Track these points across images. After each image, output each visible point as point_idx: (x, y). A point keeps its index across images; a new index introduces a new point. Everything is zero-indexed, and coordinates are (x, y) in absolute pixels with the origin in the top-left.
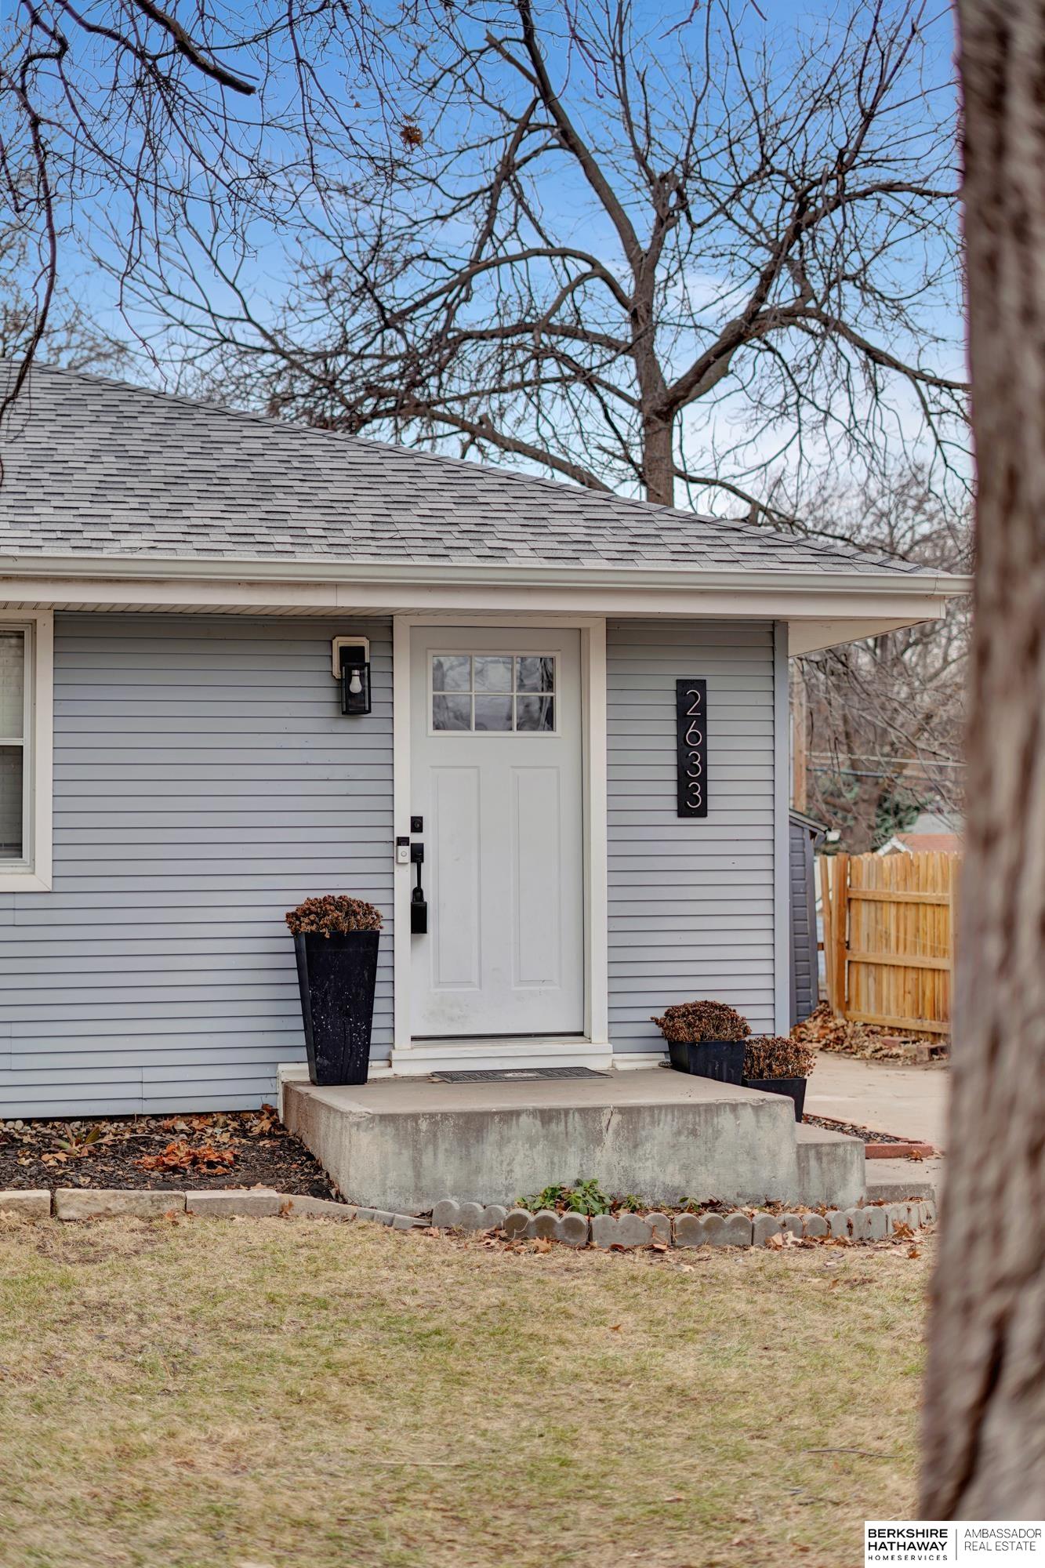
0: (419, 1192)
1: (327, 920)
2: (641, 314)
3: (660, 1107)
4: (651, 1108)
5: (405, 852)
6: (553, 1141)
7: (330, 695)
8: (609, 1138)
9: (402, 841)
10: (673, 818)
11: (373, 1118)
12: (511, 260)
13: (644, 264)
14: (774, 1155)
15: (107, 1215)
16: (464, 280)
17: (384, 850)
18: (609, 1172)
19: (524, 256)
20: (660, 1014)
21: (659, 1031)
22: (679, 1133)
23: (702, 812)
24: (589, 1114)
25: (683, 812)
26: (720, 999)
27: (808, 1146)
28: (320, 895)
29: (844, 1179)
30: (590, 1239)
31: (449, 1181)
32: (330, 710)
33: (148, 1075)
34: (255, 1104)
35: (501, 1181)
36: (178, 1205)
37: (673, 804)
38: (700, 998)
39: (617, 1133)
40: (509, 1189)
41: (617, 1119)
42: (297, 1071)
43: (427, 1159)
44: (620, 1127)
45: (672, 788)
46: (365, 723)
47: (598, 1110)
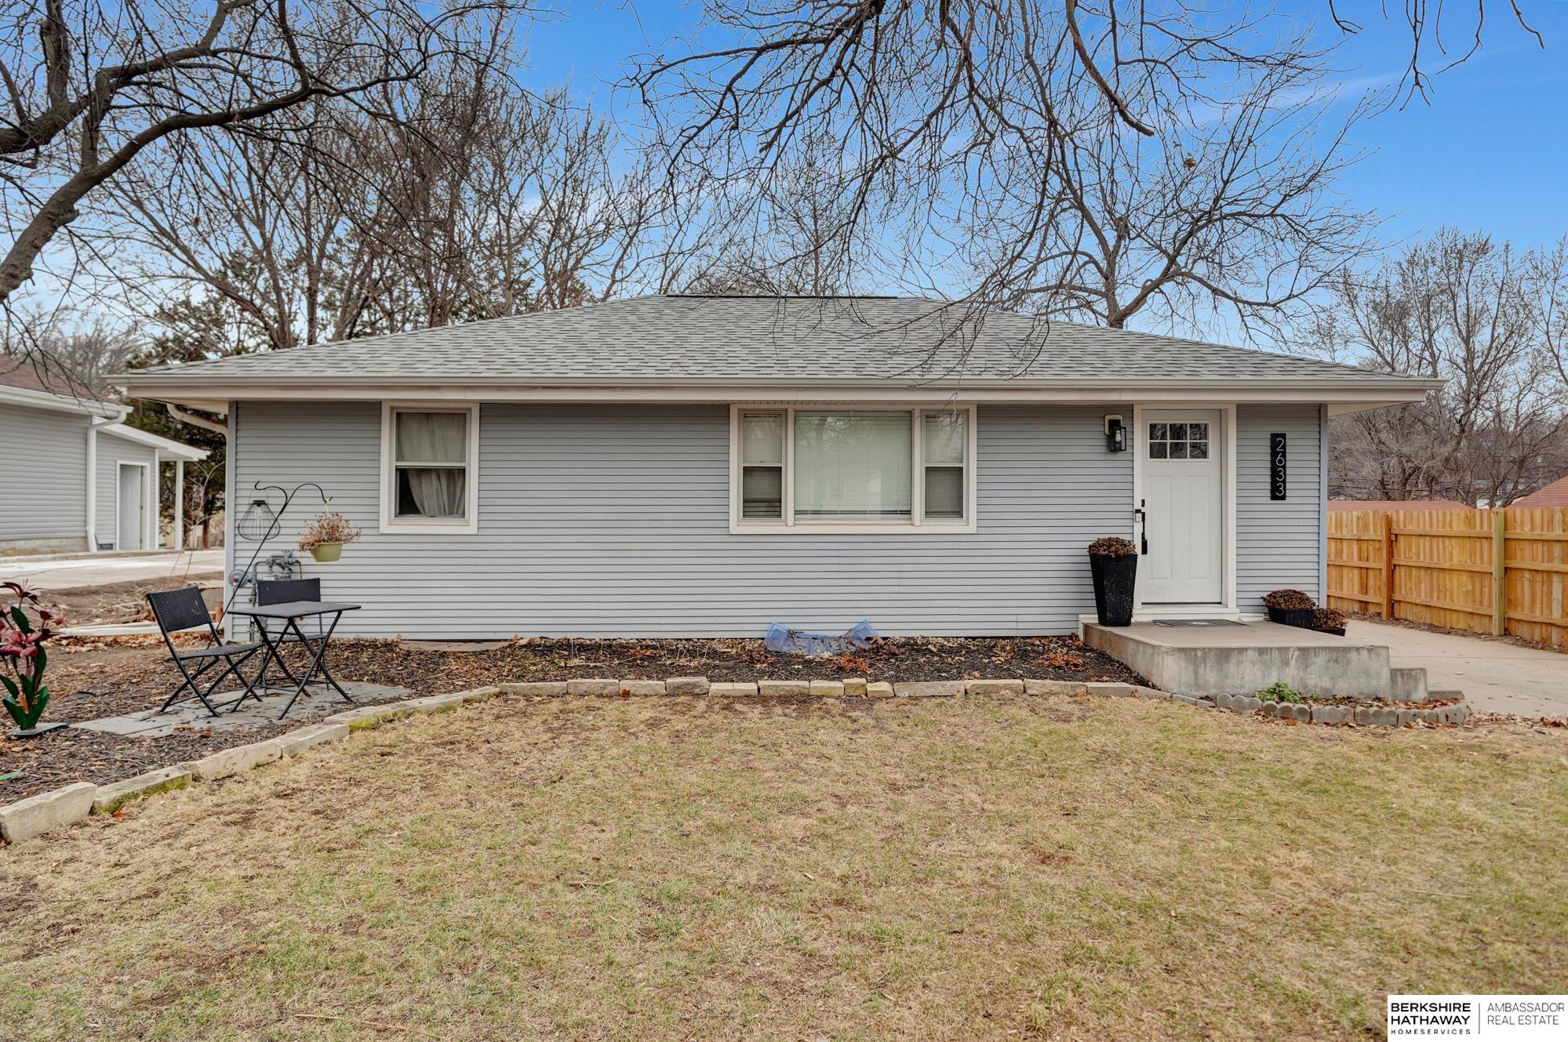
0: (1197, 686)
1: (1113, 549)
2: (1108, 276)
3: (1319, 648)
4: (1315, 649)
5: (1139, 515)
6: (1264, 663)
7: (1103, 443)
8: (1293, 663)
9: (1138, 511)
10: (1268, 500)
11: (1174, 649)
12: (1053, 257)
13: (1111, 256)
14: (1378, 674)
15: (1051, 693)
16: (1034, 268)
17: (1129, 515)
18: (1293, 679)
19: (1060, 255)
20: (1265, 595)
21: (1261, 602)
22: (1329, 661)
23: (1283, 498)
24: (1283, 650)
25: (1274, 497)
26: (1297, 588)
27: (1396, 670)
28: (1107, 537)
29: (1416, 688)
30: (1311, 718)
31: (1212, 681)
32: (1103, 450)
33: (1020, 618)
34: (1068, 632)
35: (1238, 682)
36: (1083, 689)
37: (1269, 494)
38: (1287, 587)
39: (1297, 660)
40: (1242, 686)
41: (1297, 653)
42: (1093, 618)
43: (1201, 670)
44: (1299, 657)
45: (1269, 486)
46: (1120, 455)
47: (1287, 649)
